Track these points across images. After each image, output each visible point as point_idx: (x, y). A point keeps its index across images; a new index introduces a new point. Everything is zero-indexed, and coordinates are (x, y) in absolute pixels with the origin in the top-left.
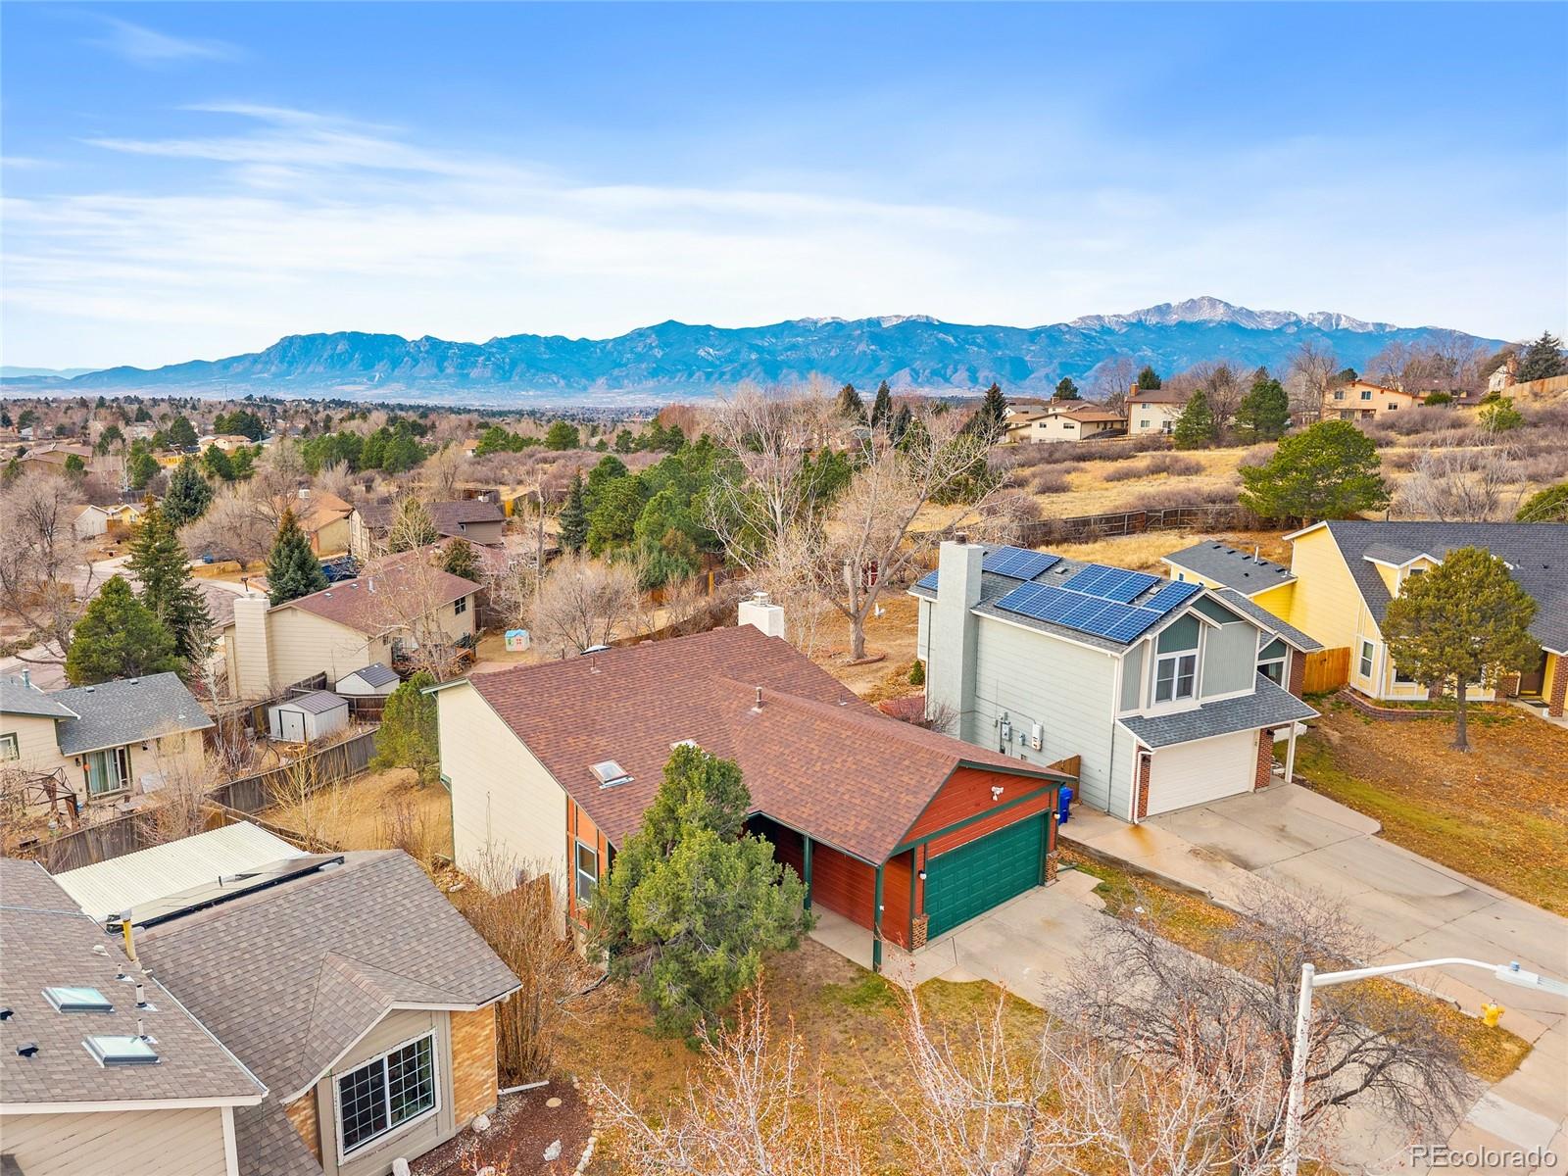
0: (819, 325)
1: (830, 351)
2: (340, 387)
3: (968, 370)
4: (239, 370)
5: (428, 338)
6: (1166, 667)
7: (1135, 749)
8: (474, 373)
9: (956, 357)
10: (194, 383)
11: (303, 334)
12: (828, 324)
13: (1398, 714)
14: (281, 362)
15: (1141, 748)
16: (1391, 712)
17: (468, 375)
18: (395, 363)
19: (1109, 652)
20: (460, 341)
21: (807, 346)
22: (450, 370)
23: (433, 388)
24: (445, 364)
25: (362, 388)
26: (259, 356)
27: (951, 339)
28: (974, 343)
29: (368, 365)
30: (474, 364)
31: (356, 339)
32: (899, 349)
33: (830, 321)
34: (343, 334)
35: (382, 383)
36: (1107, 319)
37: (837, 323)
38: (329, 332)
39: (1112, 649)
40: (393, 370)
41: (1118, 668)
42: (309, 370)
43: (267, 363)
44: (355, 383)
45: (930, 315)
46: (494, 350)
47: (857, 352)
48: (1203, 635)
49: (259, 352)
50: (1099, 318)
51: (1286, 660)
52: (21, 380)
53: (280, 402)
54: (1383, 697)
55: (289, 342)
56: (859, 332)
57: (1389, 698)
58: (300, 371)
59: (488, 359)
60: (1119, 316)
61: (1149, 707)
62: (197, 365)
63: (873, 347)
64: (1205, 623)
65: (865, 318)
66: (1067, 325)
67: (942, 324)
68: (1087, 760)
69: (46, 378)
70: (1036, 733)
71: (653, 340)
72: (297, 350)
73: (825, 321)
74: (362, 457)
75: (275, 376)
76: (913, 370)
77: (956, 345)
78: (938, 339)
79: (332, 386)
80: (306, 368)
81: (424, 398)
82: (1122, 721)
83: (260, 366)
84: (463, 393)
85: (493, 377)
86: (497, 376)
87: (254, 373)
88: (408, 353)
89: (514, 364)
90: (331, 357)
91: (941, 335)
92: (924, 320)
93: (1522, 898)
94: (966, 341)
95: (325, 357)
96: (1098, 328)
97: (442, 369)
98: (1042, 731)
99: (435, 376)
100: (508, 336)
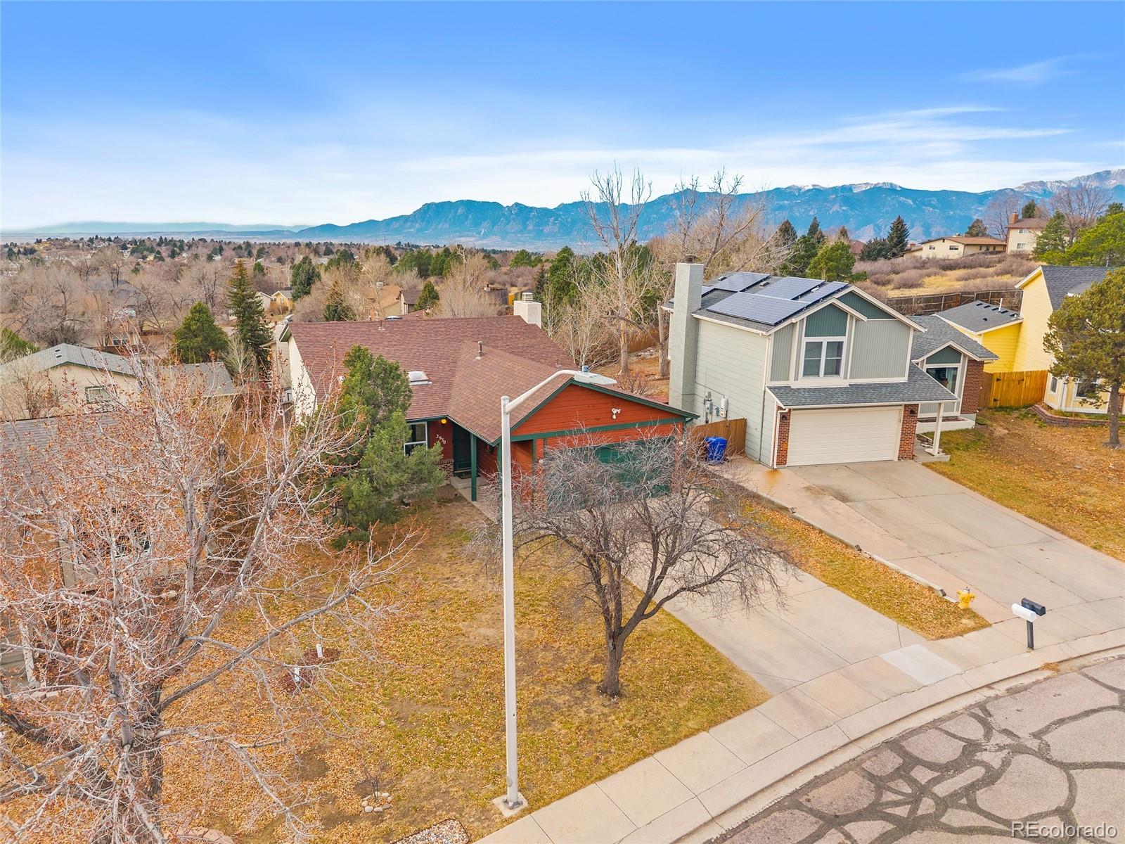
0: (802, 191)
1: (810, 211)
2: (459, 239)
3: (922, 226)
4: (395, 227)
5: (517, 204)
6: (814, 348)
7: (775, 409)
8: (546, 230)
9: (915, 216)
10: (368, 235)
11: (437, 202)
12: (809, 190)
13: (1071, 421)
14: (423, 221)
15: (779, 408)
16: (1067, 420)
17: (542, 230)
18: (494, 223)
19: (760, 332)
20: (538, 206)
21: (791, 207)
22: (531, 227)
23: (519, 240)
24: (528, 223)
25: (472, 239)
26: (409, 216)
27: (910, 202)
28: (930, 205)
29: (477, 224)
30: (547, 223)
31: (469, 205)
32: (866, 209)
33: (811, 187)
34: (461, 202)
35: (485, 236)
36: (1049, 185)
37: (818, 190)
38: (453, 201)
39: (763, 330)
40: (493, 227)
41: (768, 345)
42: (439, 227)
43: (413, 221)
44: (468, 236)
45: (894, 182)
46: (561, 213)
47: (831, 212)
48: (850, 326)
49: (409, 214)
50: (1042, 183)
51: (961, 368)
52: (269, 233)
53: (417, 247)
54: (1063, 409)
55: (427, 207)
56: (834, 196)
57: (1069, 409)
58: (433, 227)
59: (556, 219)
60: (1060, 182)
61: (796, 379)
62: (372, 223)
63: (844, 208)
64: (852, 316)
65: (840, 185)
66: (1012, 190)
67: (903, 190)
68: (750, 423)
69: (283, 231)
70: (723, 405)
71: (674, 203)
72: (433, 212)
73: (807, 188)
74: (430, 267)
75: (418, 230)
76: (877, 226)
77: (914, 206)
78: (899, 202)
79: (454, 237)
80: (437, 225)
81: (513, 247)
82: (770, 388)
83: (409, 224)
84: (539, 243)
85: (559, 232)
86: (562, 231)
87: (406, 229)
88: (503, 215)
89: (574, 222)
90: (454, 217)
91: (902, 199)
92: (889, 187)
93: (1079, 540)
94: (922, 203)
95: (450, 217)
96: (1040, 192)
97: (525, 227)
98: (727, 403)
99: (520, 232)
100: (571, 202)
